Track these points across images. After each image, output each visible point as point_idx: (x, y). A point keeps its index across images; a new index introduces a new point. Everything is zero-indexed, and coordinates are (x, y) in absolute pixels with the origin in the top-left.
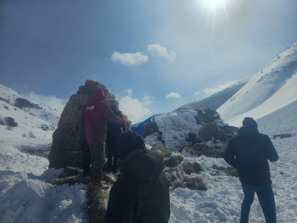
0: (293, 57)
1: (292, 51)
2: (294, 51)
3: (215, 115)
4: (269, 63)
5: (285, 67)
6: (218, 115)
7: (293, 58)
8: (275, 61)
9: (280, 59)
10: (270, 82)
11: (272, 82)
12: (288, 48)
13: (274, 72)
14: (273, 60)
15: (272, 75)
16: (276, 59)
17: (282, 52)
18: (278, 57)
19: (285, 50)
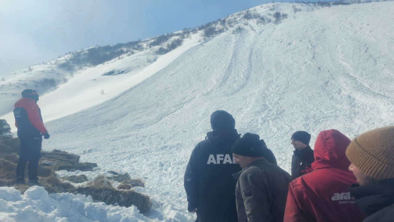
0: (48, 74)
1: (49, 68)
2: (51, 69)
3: (5, 127)
4: (16, 72)
5: (37, 82)
6: (8, 127)
7: (48, 76)
8: (25, 72)
9: (31, 72)
10: (14, 95)
11: (16, 94)
12: (44, 63)
13: (21, 84)
14: (22, 70)
15: (18, 87)
16: (26, 69)
17: (35, 65)
18: (30, 68)
19: (40, 64)
